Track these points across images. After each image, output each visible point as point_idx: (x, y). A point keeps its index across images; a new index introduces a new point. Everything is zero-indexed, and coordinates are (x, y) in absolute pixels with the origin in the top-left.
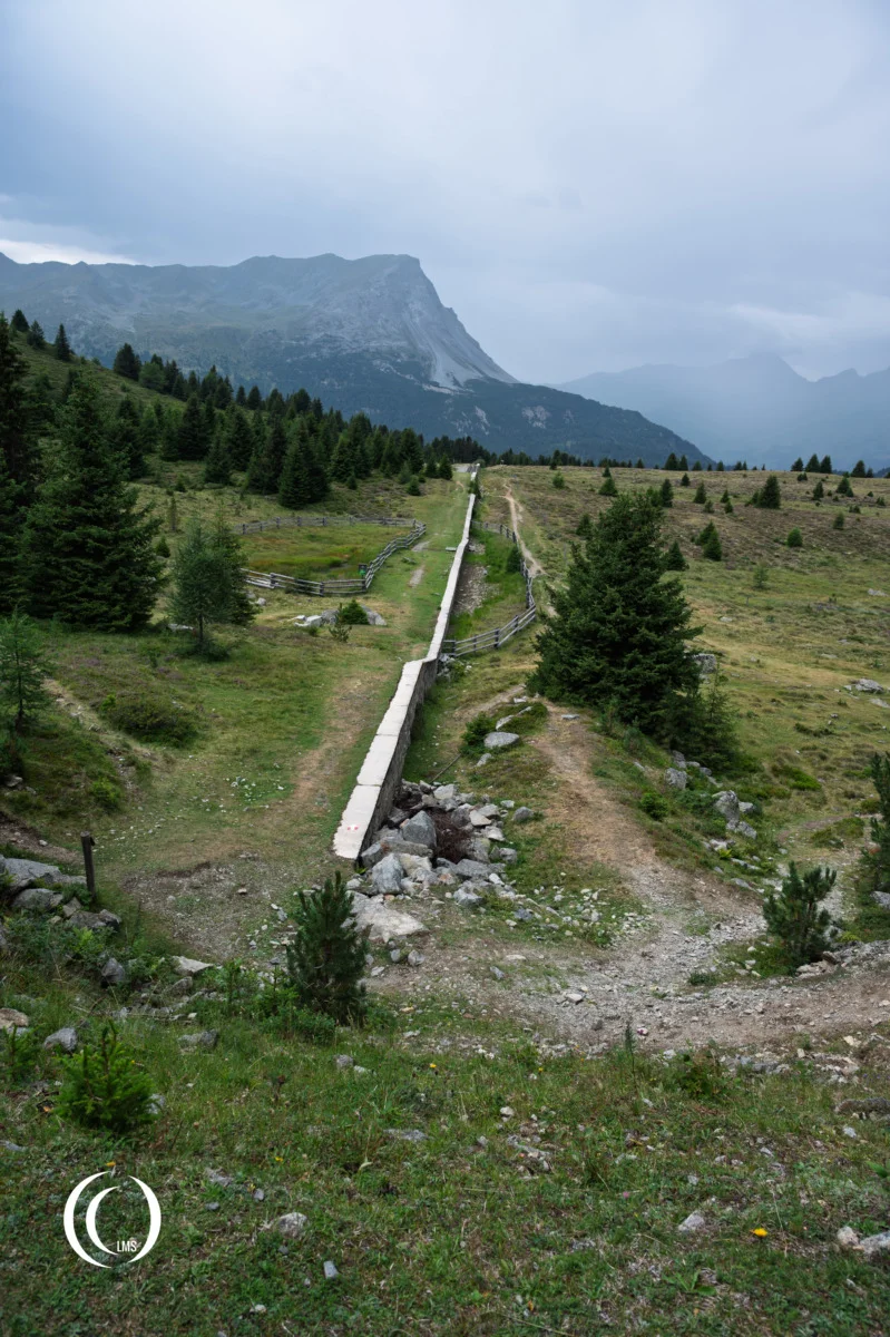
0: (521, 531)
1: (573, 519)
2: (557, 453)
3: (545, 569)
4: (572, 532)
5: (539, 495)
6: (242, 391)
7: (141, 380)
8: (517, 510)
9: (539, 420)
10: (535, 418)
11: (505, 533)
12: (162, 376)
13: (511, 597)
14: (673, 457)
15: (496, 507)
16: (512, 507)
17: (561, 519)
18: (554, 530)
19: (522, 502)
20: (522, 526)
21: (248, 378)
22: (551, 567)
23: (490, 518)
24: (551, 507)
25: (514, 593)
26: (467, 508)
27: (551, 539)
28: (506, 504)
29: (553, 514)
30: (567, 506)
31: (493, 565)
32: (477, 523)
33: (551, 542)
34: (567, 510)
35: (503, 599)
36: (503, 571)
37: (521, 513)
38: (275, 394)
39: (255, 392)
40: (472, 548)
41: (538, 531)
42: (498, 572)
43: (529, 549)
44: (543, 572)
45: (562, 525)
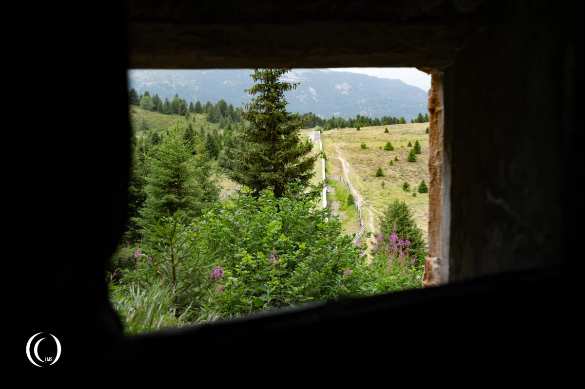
0: (350, 180)
1: (374, 168)
2: (358, 116)
3: (364, 200)
4: (374, 176)
5: (355, 155)
6: (192, 104)
7: (141, 105)
8: (346, 165)
9: (345, 90)
10: (343, 90)
11: (342, 181)
12: (151, 103)
13: (352, 219)
14: (420, 115)
15: (335, 165)
16: (343, 164)
17: (368, 168)
18: (365, 175)
19: (348, 161)
20: (350, 174)
21: (183, 85)
22: (367, 199)
23: (334, 171)
24: (361, 162)
25: (353, 216)
26: (322, 168)
27: (364, 181)
28: (340, 163)
29: (364, 166)
30: (370, 160)
31: (341, 200)
32: (328, 176)
33: (364, 182)
34: (370, 163)
35: (349, 221)
36: (346, 204)
37: (348, 168)
38: (209, 104)
39: (198, 104)
40: (329, 191)
41: (358, 177)
42: (343, 205)
43: (355, 189)
44: (364, 202)
45: (369, 172)
